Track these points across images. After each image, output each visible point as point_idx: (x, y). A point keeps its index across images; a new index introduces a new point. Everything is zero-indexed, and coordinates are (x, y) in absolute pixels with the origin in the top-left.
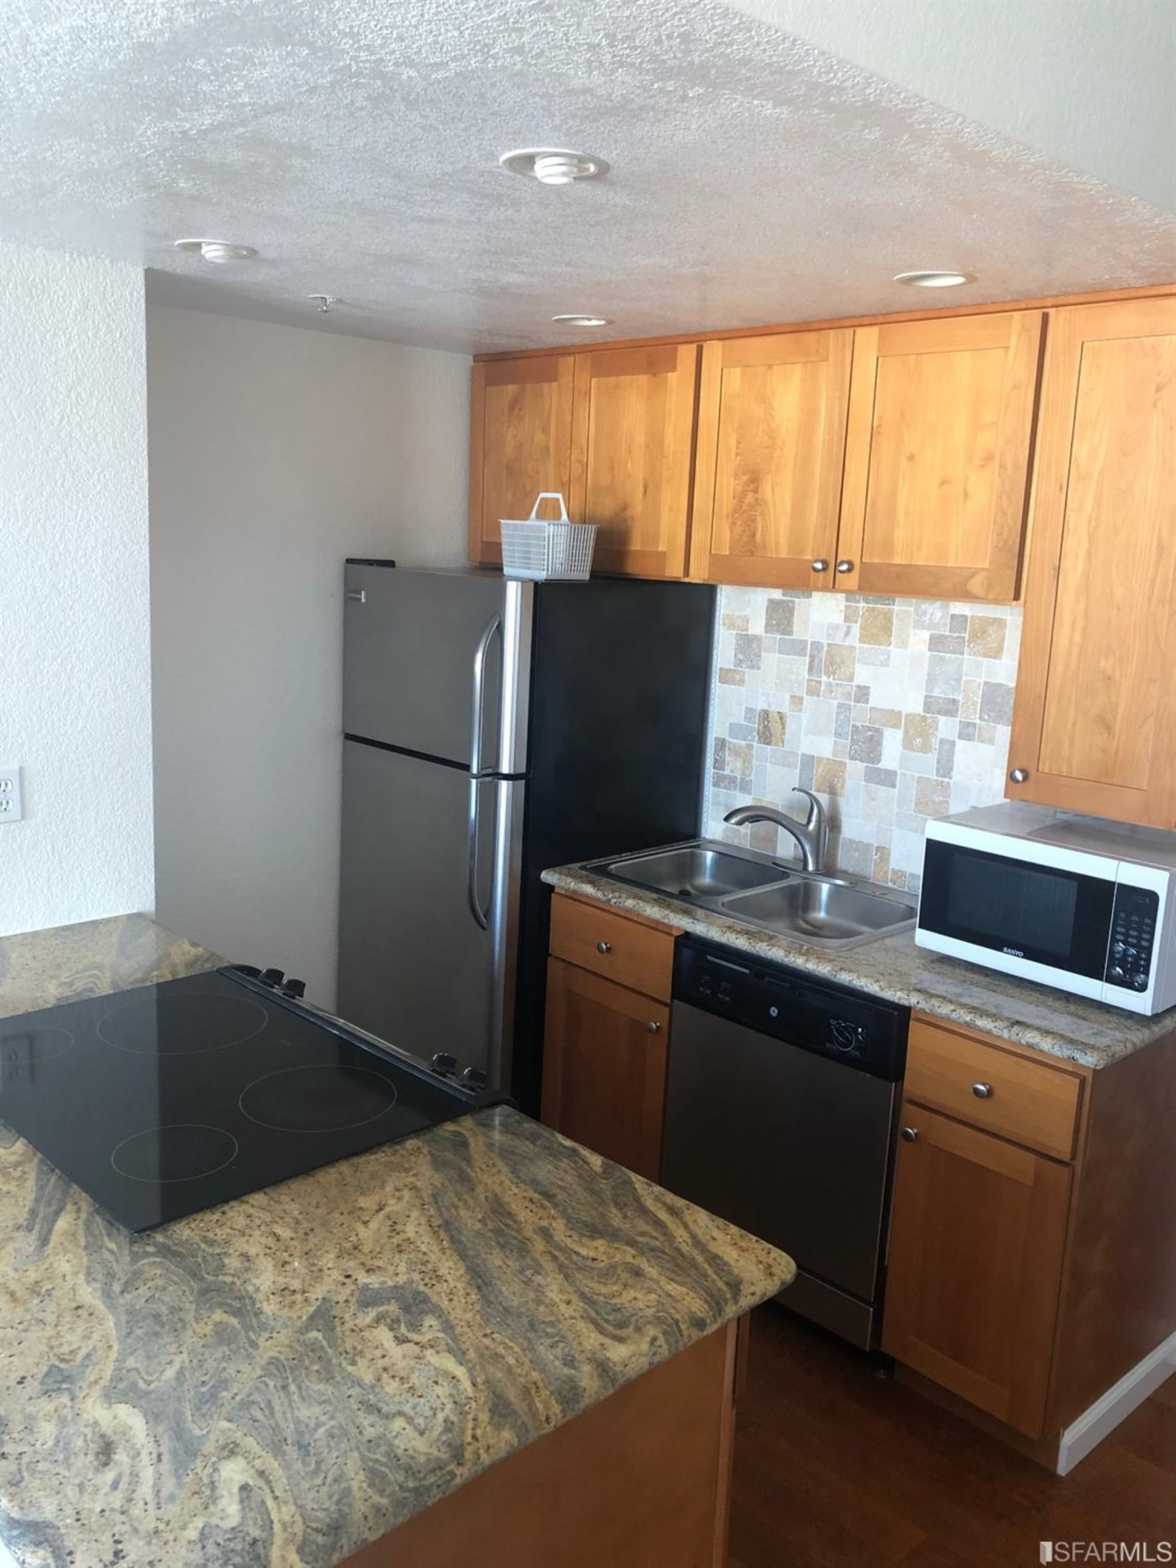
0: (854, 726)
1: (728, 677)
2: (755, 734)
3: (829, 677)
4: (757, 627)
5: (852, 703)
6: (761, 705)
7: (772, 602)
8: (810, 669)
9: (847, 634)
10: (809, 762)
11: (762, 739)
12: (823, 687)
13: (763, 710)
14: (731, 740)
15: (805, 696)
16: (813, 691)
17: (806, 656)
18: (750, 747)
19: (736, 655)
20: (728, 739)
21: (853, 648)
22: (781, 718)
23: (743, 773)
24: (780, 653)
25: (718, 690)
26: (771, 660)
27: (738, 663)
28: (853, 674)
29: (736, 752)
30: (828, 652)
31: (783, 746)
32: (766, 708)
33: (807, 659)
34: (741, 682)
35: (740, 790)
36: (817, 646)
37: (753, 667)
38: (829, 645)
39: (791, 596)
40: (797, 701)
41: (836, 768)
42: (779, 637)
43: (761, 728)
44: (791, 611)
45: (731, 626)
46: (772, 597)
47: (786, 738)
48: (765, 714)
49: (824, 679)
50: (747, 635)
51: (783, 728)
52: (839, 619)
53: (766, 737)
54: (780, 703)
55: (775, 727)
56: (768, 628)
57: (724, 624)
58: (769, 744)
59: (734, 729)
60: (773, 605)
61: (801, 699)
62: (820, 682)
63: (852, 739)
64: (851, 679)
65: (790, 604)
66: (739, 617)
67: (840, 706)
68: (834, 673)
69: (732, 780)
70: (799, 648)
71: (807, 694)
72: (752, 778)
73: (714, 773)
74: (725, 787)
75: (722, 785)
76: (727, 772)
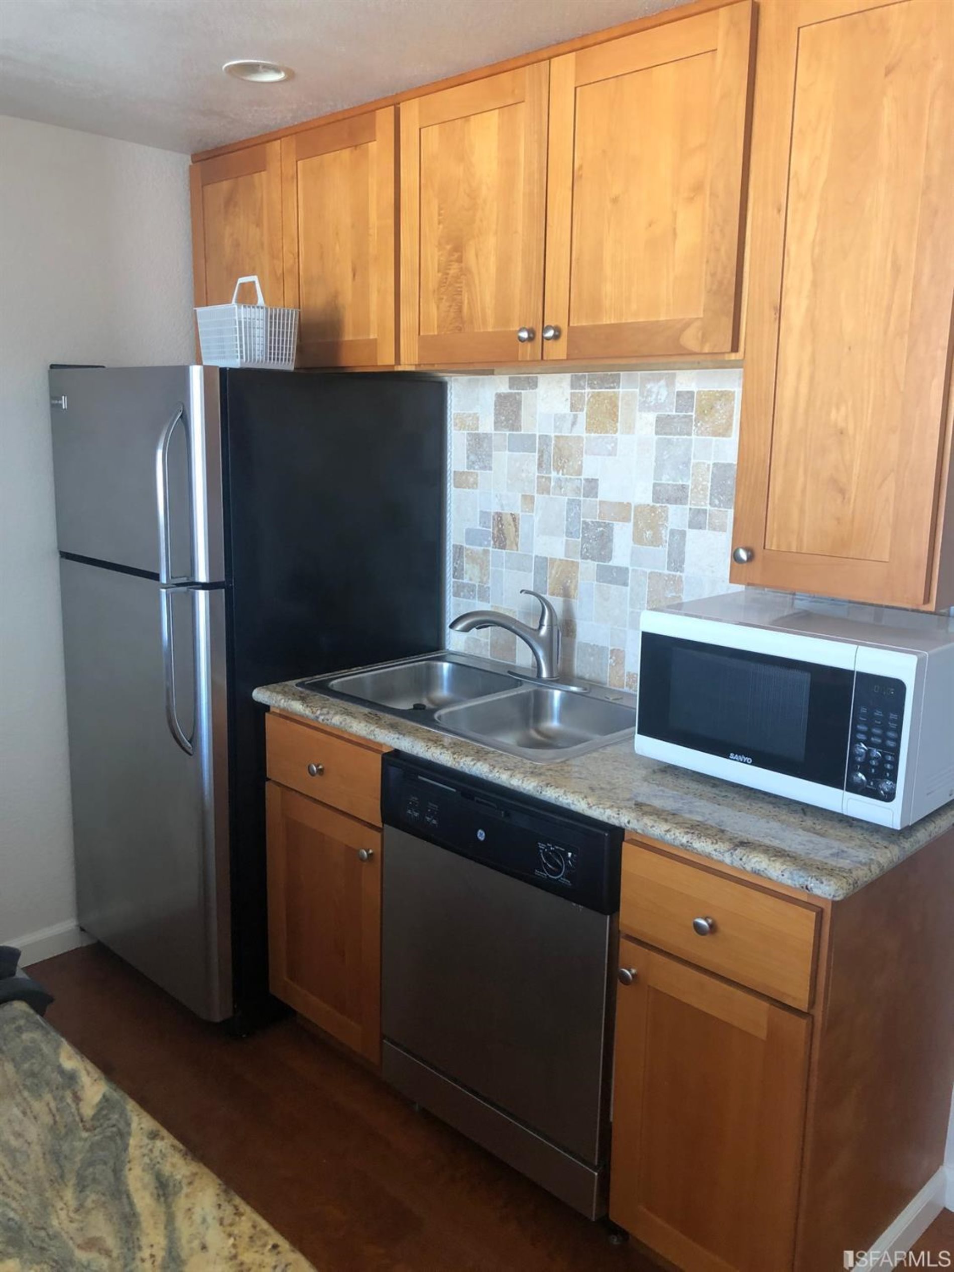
0: (584, 522)
1: (463, 481)
2: (490, 538)
3: (558, 473)
4: (487, 425)
5: (582, 498)
6: (494, 508)
7: (499, 396)
8: (540, 465)
9: (574, 424)
10: (543, 564)
11: (497, 544)
12: (553, 484)
13: (497, 513)
14: (468, 546)
15: (536, 495)
16: (544, 489)
17: (535, 452)
18: (486, 552)
19: (468, 458)
20: (464, 545)
21: (579, 438)
22: (514, 520)
23: (481, 582)
24: (510, 450)
25: (453, 493)
26: (502, 458)
27: (471, 465)
28: (581, 466)
29: (473, 559)
30: (556, 445)
31: (517, 550)
32: (500, 511)
33: (536, 454)
34: (475, 485)
35: (479, 598)
36: (545, 439)
37: (484, 468)
38: (557, 437)
39: (517, 389)
40: (528, 500)
41: (569, 568)
42: (508, 433)
43: (495, 532)
44: (519, 403)
45: (462, 426)
46: (499, 391)
47: (520, 540)
48: (499, 517)
49: (554, 474)
50: (478, 434)
51: (517, 531)
52: (565, 409)
53: (501, 541)
54: (513, 505)
55: (509, 530)
56: (497, 424)
57: (456, 425)
58: (504, 548)
59: (471, 536)
60: (502, 400)
61: (532, 498)
62: (549, 478)
63: (583, 537)
64: (579, 473)
65: (518, 397)
66: (470, 415)
67: (570, 502)
68: (563, 468)
69: (472, 588)
70: (525, 444)
71: (538, 492)
72: (489, 585)
73: (454, 582)
74: (464, 597)
75: (462, 594)
76: (465, 581)
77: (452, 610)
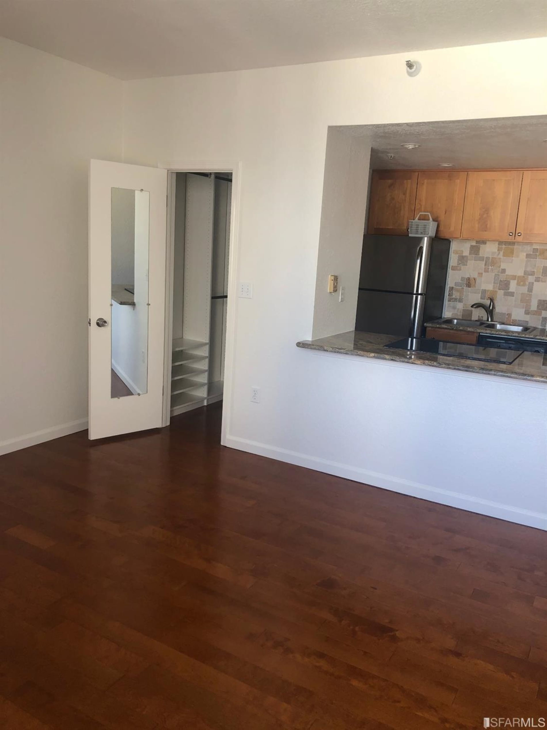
0: (500, 280)
1: (454, 268)
2: (465, 285)
3: (492, 267)
4: (466, 253)
5: (500, 274)
6: (467, 276)
7: (471, 246)
8: (485, 265)
9: (498, 255)
10: (484, 292)
11: (467, 286)
12: (490, 270)
13: (468, 278)
14: (456, 287)
15: (483, 273)
16: (486, 271)
17: (484, 261)
18: (463, 288)
19: (458, 262)
20: (454, 287)
21: (500, 259)
22: (475, 280)
23: (460, 296)
24: (474, 260)
25: (450, 272)
26: (471, 263)
27: (459, 264)
28: (500, 266)
29: (457, 290)
30: (492, 259)
31: (475, 288)
32: (470, 277)
33: (484, 262)
34: (460, 270)
35: (459, 302)
36: (488, 258)
37: (464, 265)
38: (492, 258)
39: (479, 244)
40: (480, 274)
41: (494, 292)
42: (474, 256)
43: (467, 283)
44: (479, 249)
45: (456, 252)
46: (472, 244)
47: (476, 285)
48: (469, 279)
49: (490, 267)
50: (462, 256)
51: (475, 282)
52: (496, 250)
53: (469, 285)
54: (474, 274)
55: (472, 282)
56: (470, 253)
57: (453, 253)
58: (470, 287)
59: (456, 284)
60: (472, 247)
61: (482, 273)
62: (489, 269)
63: (500, 284)
64: (500, 267)
65: (479, 247)
66: (459, 250)
67: (495, 275)
68: (493, 266)
69: (455, 300)
70: (482, 259)
71: (484, 272)
72: (463, 298)
73: (449, 298)
74: (453, 302)
75: (452, 301)
76: (454, 297)
77: (447, 306)
